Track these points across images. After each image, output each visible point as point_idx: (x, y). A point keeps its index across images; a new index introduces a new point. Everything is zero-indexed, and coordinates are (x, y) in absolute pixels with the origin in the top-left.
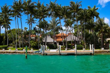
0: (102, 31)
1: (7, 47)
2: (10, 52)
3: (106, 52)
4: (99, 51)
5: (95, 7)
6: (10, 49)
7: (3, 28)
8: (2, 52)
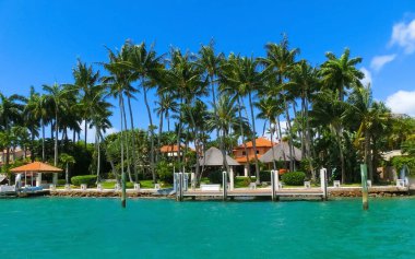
0: (364, 126)
1: (94, 180)
2: (99, 194)
3: (378, 193)
4: (356, 190)
5: (347, 54)
6: (99, 185)
7: (91, 127)
8: (78, 193)
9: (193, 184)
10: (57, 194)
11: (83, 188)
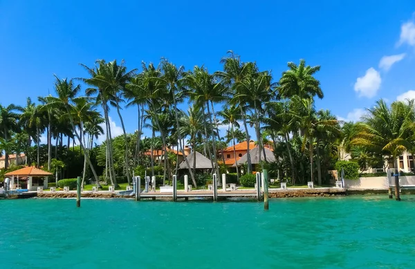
3: (319, 194)
8: (61, 195)
9: (154, 186)
10: (43, 196)
11: (66, 190)
